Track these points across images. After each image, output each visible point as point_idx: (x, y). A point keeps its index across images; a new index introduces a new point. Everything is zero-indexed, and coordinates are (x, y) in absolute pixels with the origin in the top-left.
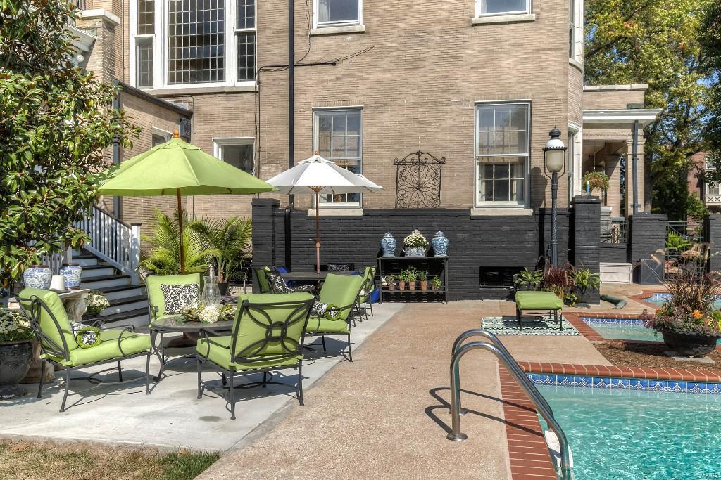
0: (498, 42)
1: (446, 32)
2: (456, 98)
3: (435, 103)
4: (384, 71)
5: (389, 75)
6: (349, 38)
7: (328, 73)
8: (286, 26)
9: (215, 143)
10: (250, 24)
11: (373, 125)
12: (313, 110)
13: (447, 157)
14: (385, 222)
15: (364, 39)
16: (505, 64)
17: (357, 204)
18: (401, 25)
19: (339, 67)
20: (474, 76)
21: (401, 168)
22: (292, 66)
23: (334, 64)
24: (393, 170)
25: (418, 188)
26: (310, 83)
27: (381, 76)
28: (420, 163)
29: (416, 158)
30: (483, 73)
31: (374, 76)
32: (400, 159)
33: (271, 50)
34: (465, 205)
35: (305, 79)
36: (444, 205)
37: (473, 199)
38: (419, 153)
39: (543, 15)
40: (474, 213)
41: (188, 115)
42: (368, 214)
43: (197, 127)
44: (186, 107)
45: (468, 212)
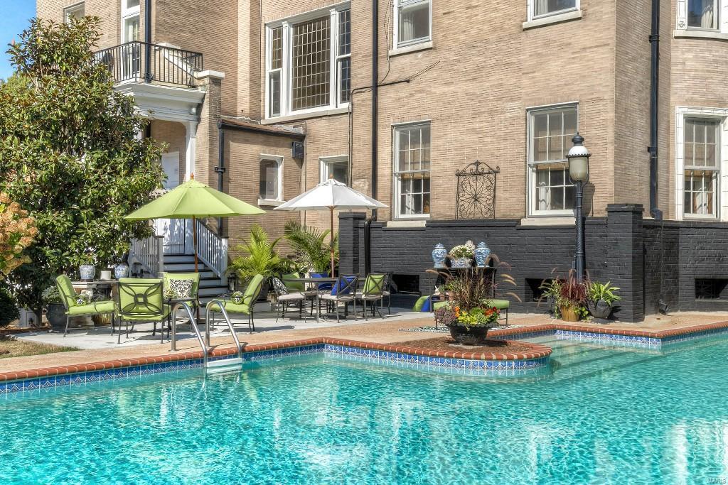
0: (547, 44)
1: (500, 40)
2: (509, 105)
3: (491, 112)
4: (448, 84)
5: (452, 88)
6: (420, 55)
7: (403, 90)
8: (370, 50)
9: (322, 162)
10: (348, 51)
11: (439, 137)
12: (393, 126)
13: (501, 166)
14: (440, 233)
15: (433, 55)
16: (554, 66)
17: (427, 216)
18: (463, 37)
19: (412, 84)
20: (525, 81)
21: (462, 179)
22: (375, 87)
23: (408, 81)
24: (455, 180)
25: (476, 199)
26: (390, 100)
27: (446, 89)
28: (477, 174)
29: (474, 167)
30: (533, 77)
31: (440, 90)
32: (461, 169)
33: (361, 74)
34: (518, 215)
35: (387, 97)
36: (498, 216)
37: (525, 210)
38: (477, 164)
39: (590, 10)
40: (525, 222)
41: (301, 138)
42: (432, 225)
43: (309, 148)
44: (301, 131)
45: (519, 221)
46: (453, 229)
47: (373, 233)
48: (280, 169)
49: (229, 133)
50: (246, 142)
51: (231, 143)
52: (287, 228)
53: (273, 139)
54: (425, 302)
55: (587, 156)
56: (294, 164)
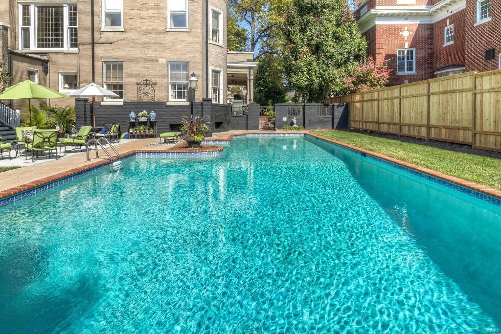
0: (176, 38)
1: (157, 34)
2: (160, 59)
3: (152, 61)
4: (131, 47)
5: (134, 49)
6: (117, 33)
7: (108, 47)
8: (90, 27)
9: (59, 74)
10: (75, 24)
11: (128, 68)
12: (103, 62)
13: (158, 82)
14: (132, 107)
15: (124, 34)
16: (179, 47)
17: (123, 100)
18: (139, 30)
19: (113, 45)
20: (167, 51)
21: (139, 86)
22: (93, 43)
23: (111, 43)
24: (136, 87)
25: (146, 94)
26: (101, 50)
27: (131, 49)
28: (147, 84)
29: (145, 82)
30: (171, 50)
31: (128, 49)
32: (139, 82)
33: (84, 36)
34: (165, 101)
35: (99, 49)
36: (156, 100)
37: (167, 99)
38: (146, 80)
39: (193, 30)
40: (168, 104)
41: (47, 62)
42: (126, 104)
43: (51, 67)
44: (46, 58)
45: (166, 103)
46: (138, 106)
47: (95, 107)
48: (36, 76)
49: (13, 56)
50: (21, 61)
51: (14, 61)
52: (41, 104)
53: (33, 61)
54: (126, 135)
55: (197, 81)
56: (43, 74)
